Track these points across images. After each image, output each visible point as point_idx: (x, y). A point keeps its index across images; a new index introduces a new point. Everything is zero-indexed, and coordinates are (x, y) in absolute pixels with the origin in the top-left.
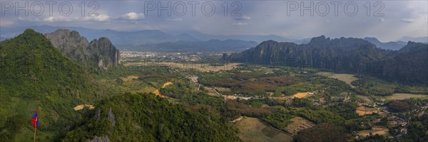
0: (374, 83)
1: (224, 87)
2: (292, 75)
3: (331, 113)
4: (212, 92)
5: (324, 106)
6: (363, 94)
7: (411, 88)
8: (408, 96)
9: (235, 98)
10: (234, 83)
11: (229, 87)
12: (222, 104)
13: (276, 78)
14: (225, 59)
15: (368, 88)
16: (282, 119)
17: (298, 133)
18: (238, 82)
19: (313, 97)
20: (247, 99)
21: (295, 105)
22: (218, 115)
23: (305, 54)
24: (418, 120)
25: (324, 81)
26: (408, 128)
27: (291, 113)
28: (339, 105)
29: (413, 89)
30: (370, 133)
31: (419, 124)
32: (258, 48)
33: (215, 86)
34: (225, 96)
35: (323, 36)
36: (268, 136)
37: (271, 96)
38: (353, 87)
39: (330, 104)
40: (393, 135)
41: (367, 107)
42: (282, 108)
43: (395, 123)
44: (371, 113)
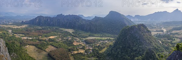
0: (81, 32)
1: (22, 34)
2: (49, 29)
3: (63, 44)
4: (17, 36)
5: (61, 42)
6: (76, 37)
7: (95, 35)
8: (93, 38)
9: (26, 38)
10: (26, 32)
11: (24, 34)
12: (21, 41)
13: (43, 31)
14: (23, 23)
15: (78, 34)
16: (44, 46)
17: (50, 51)
18: (27, 32)
19: (57, 38)
20: (31, 38)
21: (50, 41)
22: (19, 44)
23: (54, 21)
24: (97, 47)
25: (62, 32)
26: (93, 50)
27: (48, 44)
28: (67, 41)
29: (96, 35)
30: (78, 52)
31: (97, 49)
32: (36, 18)
33: (19, 34)
34: (22, 38)
35: (62, 14)
36: (39, 52)
37: (40, 38)
38: (73, 34)
39: (63, 41)
40: (87, 53)
41: (78, 42)
42: (45, 42)
43: (88, 48)
44: (79, 44)
